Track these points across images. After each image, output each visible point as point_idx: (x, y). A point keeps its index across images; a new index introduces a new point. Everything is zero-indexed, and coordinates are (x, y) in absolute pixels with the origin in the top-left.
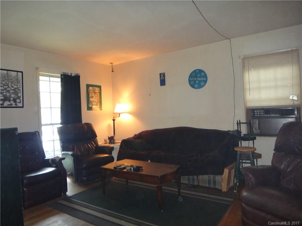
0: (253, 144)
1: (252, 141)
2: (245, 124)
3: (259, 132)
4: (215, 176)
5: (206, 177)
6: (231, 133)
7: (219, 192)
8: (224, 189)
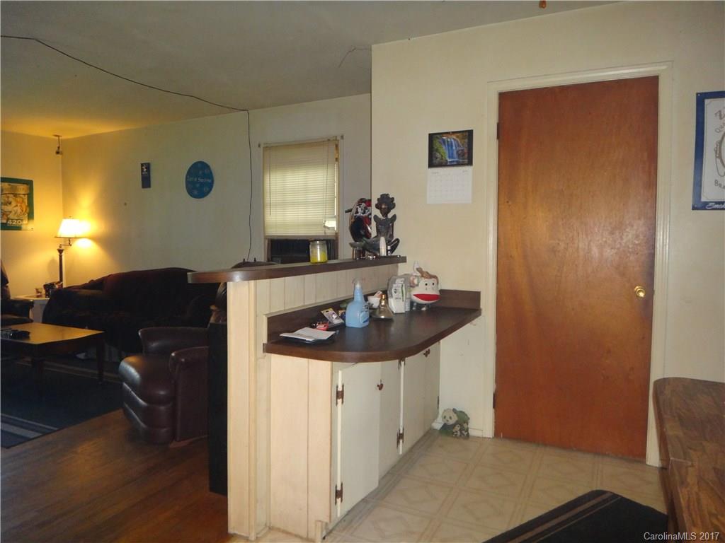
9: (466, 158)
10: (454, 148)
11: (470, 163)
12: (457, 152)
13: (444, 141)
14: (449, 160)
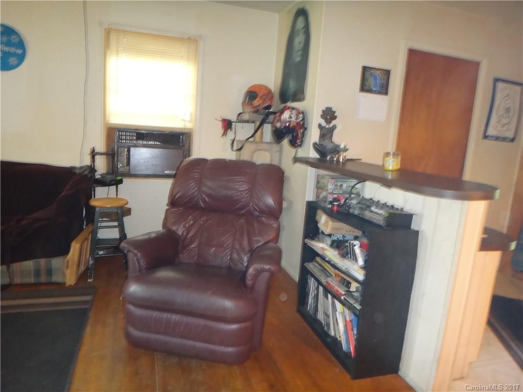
0: (117, 191)
1: (115, 186)
2: (103, 156)
3: (127, 171)
4: (51, 259)
5: (29, 265)
6: (77, 171)
7: (60, 288)
8: (70, 279)
9: (384, 90)
10: (378, 81)
11: (386, 93)
12: (379, 84)
13: (371, 73)
14: (373, 89)
